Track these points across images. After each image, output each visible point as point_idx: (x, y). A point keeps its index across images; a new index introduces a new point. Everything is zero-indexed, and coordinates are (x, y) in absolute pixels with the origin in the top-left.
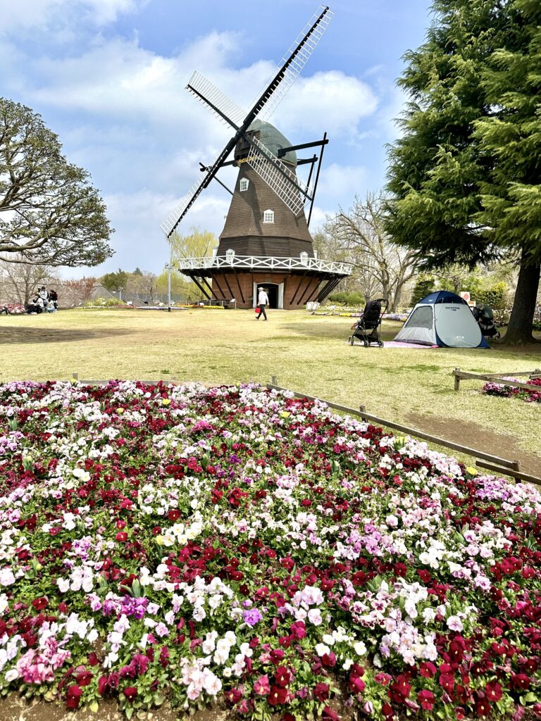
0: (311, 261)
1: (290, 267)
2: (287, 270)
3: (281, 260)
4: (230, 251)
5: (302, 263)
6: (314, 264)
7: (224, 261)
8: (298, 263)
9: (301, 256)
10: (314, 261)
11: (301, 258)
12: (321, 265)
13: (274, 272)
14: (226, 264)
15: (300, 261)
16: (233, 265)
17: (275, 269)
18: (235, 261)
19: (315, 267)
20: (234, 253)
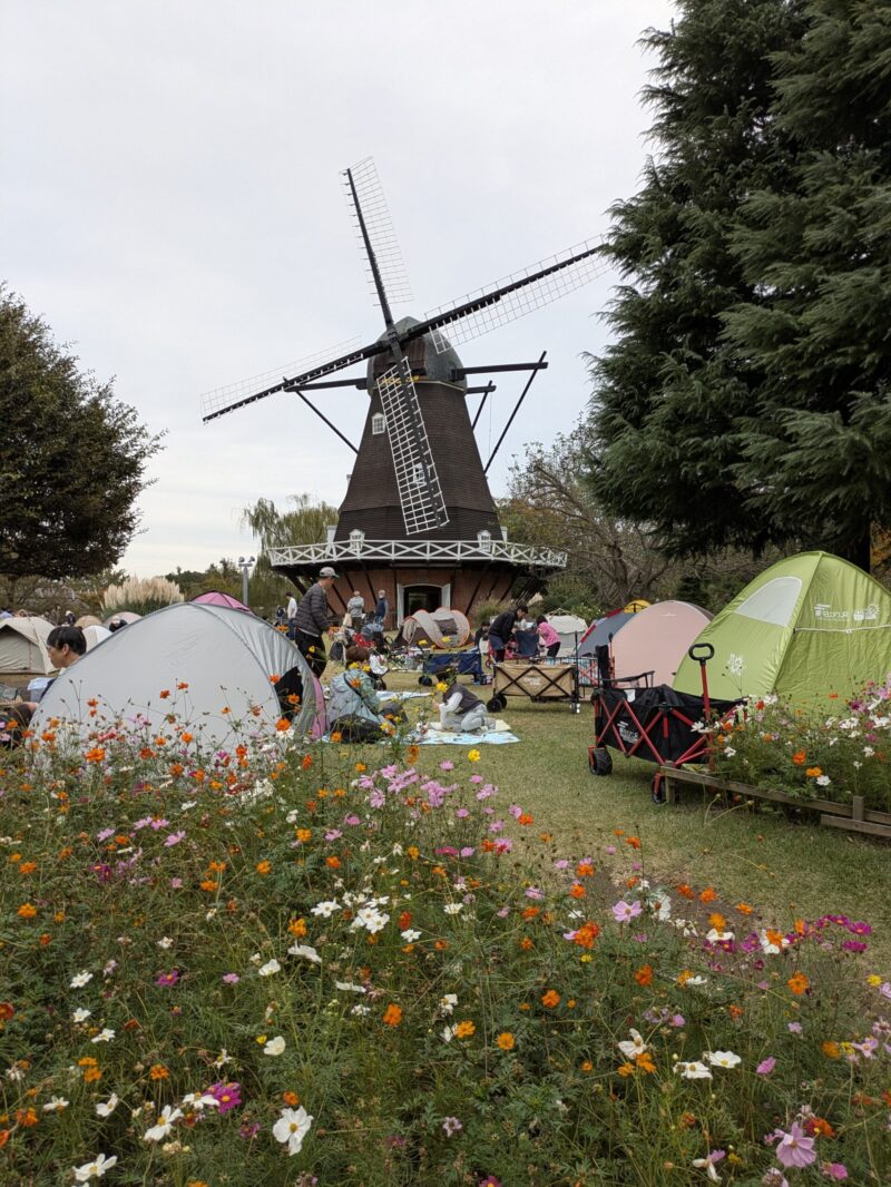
0: (494, 546)
1: (458, 556)
2: (454, 561)
3: (443, 545)
4: (356, 533)
5: (480, 550)
6: (502, 551)
7: (345, 550)
8: (474, 550)
9: (479, 537)
10: (501, 546)
11: (480, 541)
12: (512, 552)
13: (431, 565)
14: (347, 554)
15: (476, 545)
16: (359, 556)
17: (432, 561)
18: (364, 549)
19: (502, 555)
20: (363, 536)
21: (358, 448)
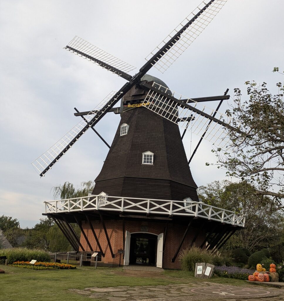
1: (171, 212)
2: (167, 216)
6: (203, 211)
13: (150, 218)
17: (151, 214)
21: (110, 146)
